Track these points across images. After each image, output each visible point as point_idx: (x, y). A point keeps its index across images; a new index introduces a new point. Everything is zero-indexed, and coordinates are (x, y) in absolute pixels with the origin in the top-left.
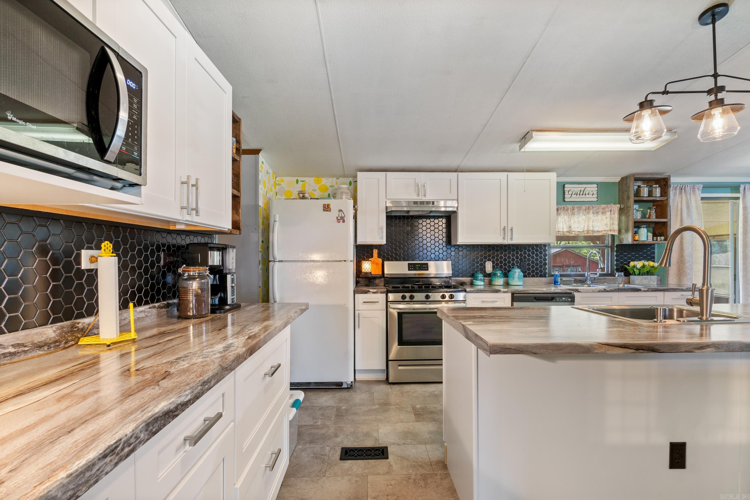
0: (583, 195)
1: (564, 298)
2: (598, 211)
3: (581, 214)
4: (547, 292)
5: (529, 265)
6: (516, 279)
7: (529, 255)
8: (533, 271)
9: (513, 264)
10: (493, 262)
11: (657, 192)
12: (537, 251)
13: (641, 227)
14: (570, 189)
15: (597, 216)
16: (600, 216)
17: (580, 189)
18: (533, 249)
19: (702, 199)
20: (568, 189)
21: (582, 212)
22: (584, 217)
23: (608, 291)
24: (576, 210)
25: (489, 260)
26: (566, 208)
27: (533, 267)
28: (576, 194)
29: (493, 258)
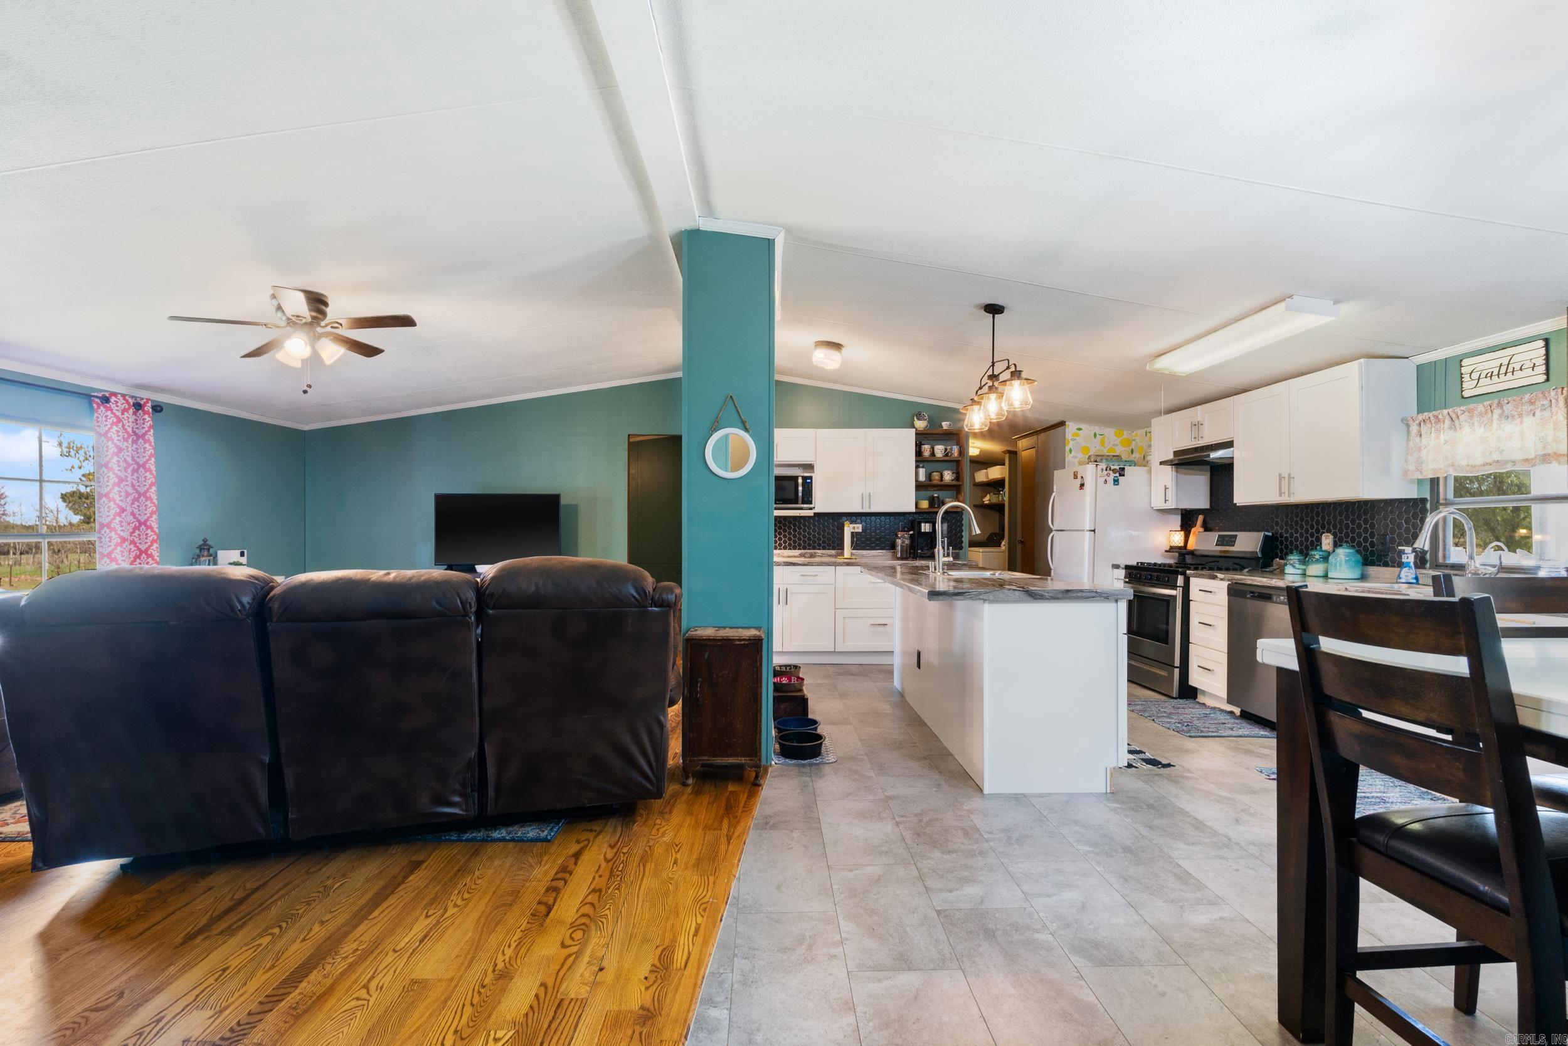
5: (1392, 541)
6: (1342, 567)
7: (1393, 521)
9: (1366, 540)
10: (1335, 535)
12: (1407, 511)
18: (1399, 508)
21: (1476, 419)
25: (1329, 531)
29: (1335, 528)
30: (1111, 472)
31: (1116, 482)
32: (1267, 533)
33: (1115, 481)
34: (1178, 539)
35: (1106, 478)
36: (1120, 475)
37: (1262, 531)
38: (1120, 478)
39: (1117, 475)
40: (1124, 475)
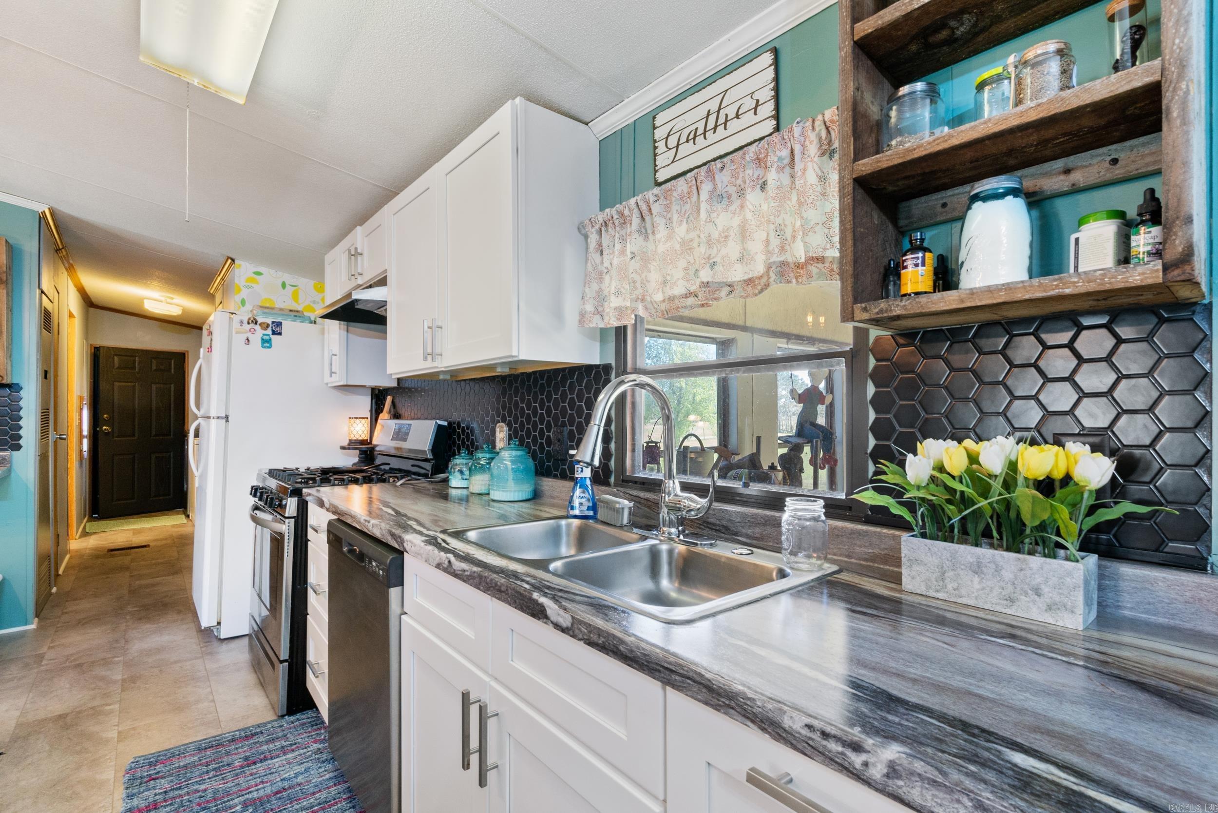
0: (715, 128)
5: (571, 437)
7: (572, 404)
10: (509, 425)
12: (589, 387)
14: (671, 124)
17: (702, 112)
18: (580, 380)
20: (665, 131)
25: (505, 419)
28: (692, 135)
29: (510, 412)
30: (257, 327)
31: (266, 343)
32: (439, 422)
33: (264, 341)
34: (360, 430)
35: (250, 335)
36: (274, 333)
37: (434, 419)
38: (275, 338)
39: (269, 331)
40: (280, 334)
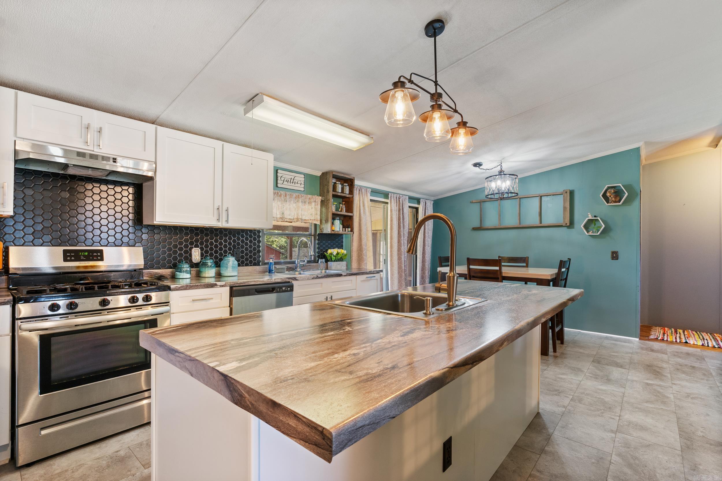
0: (293, 183)
1: (284, 288)
2: (305, 200)
3: (292, 202)
4: (268, 282)
5: (242, 252)
6: (230, 269)
7: (243, 241)
8: (247, 259)
9: (225, 252)
10: (202, 249)
11: (347, 190)
12: (251, 237)
13: (336, 219)
14: (282, 175)
15: (305, 205)
16: (307, 206)
17: (290, 177)
18: (247, 234)
19: (371, 200)
20: (281, 175)
21: (293, 199)
22: (294, 205)
23: (319, 278)
24: (288, 197)
25: (196, 246)
26: (279, 194)
27: (247, 254)
28: (287, 181)
29: (202, 243)
